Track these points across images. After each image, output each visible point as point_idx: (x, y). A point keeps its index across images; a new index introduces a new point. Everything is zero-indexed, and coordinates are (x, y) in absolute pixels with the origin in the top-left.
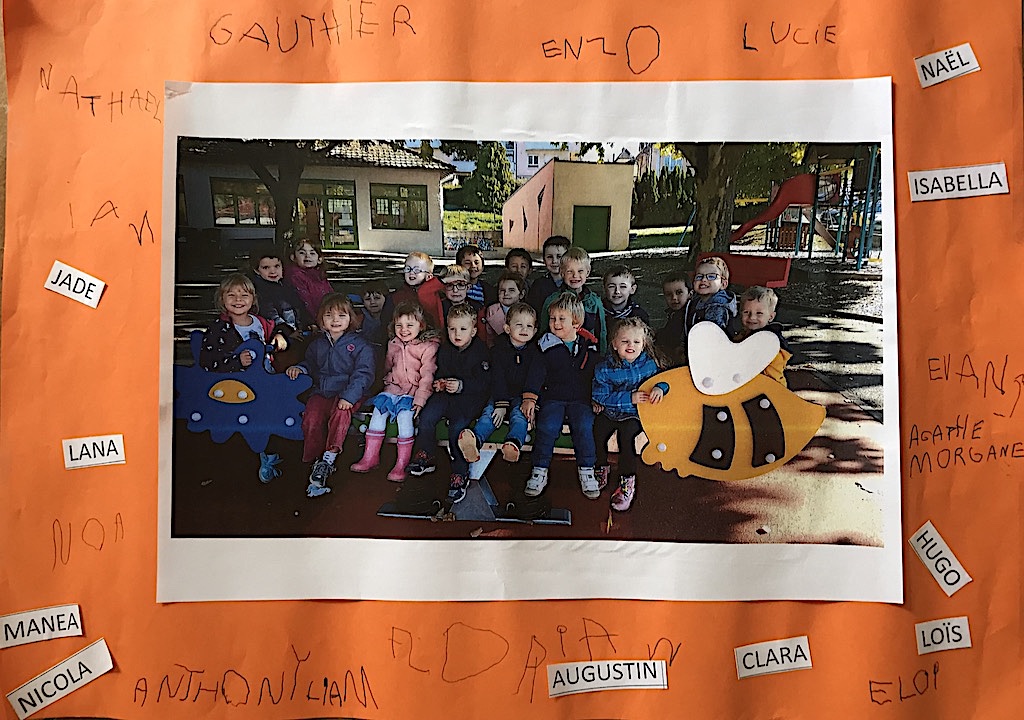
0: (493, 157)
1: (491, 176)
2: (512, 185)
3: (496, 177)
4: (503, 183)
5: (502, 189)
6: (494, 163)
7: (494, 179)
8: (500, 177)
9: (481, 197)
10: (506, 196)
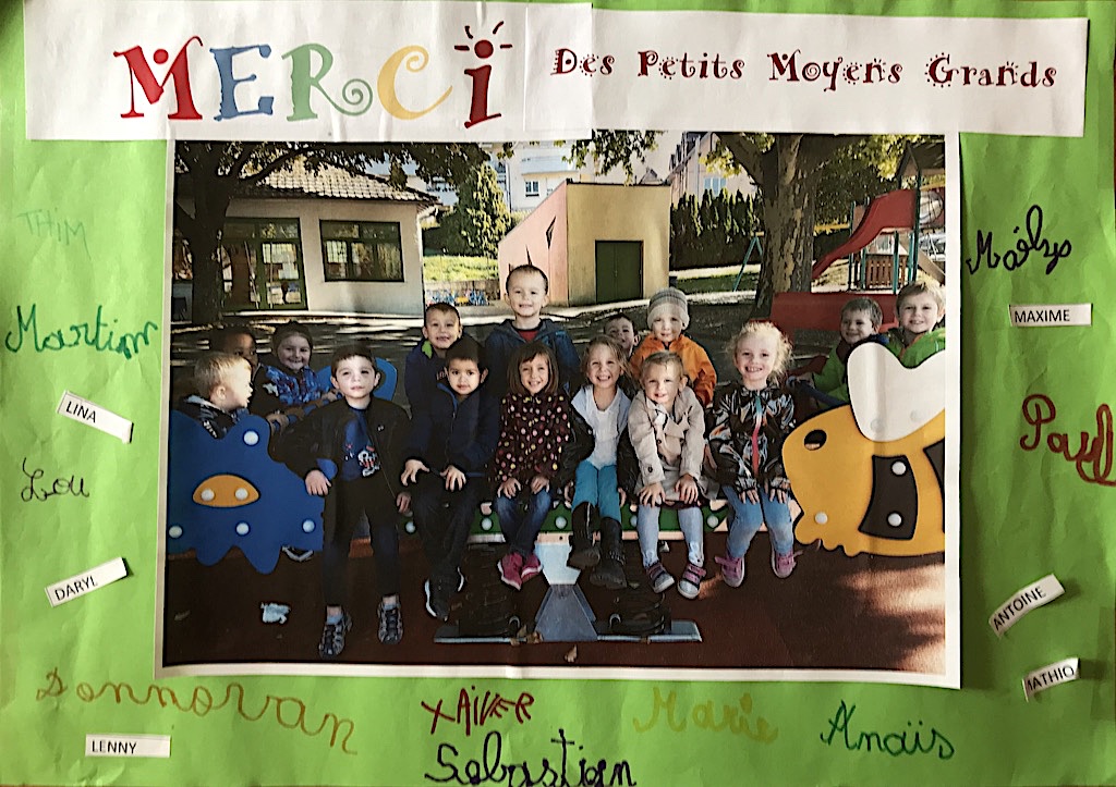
0: (480, 184)
1: (478, 209)
2: (507, 220)
3: (485, 210)
4: (494, 217)
5: (494, 226)
6: (482, 190)
7: (482, 213)
8: (489, 210)
9: (466, 238)
10: (500, 234)
